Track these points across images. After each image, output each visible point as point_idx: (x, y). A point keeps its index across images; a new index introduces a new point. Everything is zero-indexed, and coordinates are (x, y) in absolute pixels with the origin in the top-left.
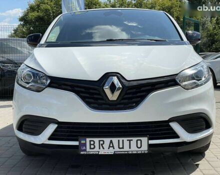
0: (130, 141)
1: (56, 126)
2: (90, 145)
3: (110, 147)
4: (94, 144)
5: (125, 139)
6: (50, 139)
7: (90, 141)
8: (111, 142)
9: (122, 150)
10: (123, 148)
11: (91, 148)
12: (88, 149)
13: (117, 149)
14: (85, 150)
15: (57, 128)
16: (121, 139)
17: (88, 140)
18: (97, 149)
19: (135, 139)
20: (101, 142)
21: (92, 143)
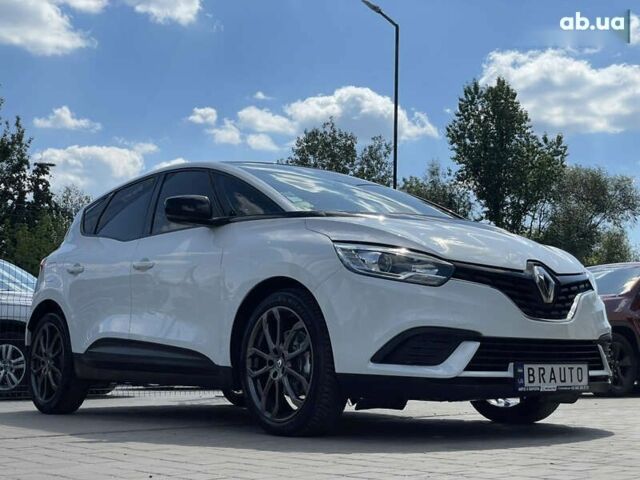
0: (572, 369)
1: (478, 344)
2: (529, 375)
3: (551, 379)
4: (533, 375)
5: (567, 366)
6: (468, 368)
7: (529, 369)
8: (552, 371)
9: (564, 384)
10: (564, 381)
11: (530, 382)
12: (527, 383)
13: (559, 384)
14: (523, 385)
15: (480, 348)
16: (562, 366)
17: (526, 367)
18: (536, 383)
19: (576, 367)
20: (542, 372)
21: (531, 372)
